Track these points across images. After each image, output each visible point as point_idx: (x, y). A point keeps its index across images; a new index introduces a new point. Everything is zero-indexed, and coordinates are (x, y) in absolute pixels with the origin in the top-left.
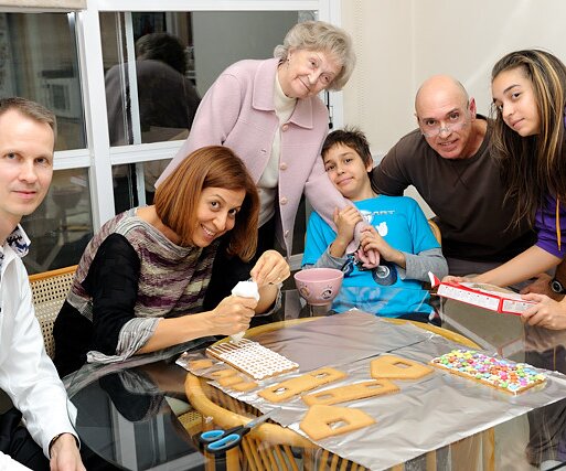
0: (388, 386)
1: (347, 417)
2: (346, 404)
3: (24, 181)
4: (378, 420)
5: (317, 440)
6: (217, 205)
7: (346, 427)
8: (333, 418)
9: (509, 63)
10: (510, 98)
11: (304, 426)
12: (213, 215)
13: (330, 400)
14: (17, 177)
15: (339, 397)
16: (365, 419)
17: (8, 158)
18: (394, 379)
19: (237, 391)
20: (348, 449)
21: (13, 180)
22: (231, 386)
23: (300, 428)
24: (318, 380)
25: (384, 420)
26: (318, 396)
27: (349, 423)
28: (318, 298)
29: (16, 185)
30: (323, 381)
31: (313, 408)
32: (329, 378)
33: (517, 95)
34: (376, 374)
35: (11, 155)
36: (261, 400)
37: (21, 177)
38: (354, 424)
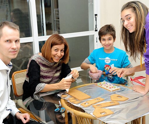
0: (116, 103)
1: (106, 111)
2: (105, 108)
3: (13, 48)
4: (114, 112)
5: (98, 118)
6: (57, 50)
7: (106, 114)
8: (102, 112)
9: (127, 6)
10: (127, 19)
11: (94, 114)
12: (56, 53)
13: (100, 106)
14: (11, 48)
15: (103, 106)
16: (110, 112)
17: (7, 42)
18: (118, 101)
19: (75, 103)
20: (107, 120)
21: (10, 49)
22: (73, 102)
23: (93, 114)
24: (97, 101)
25: (116, 112)
26: (97, 105)
27: (106, 113)
28: (95, 78)
29: (11, 50)
30: (98, 101)
31: (96, 109)
32: (99, 100)
33: (129, 18)
34: (112, 99)
35: (8, 41)
36: (81, 106)
37: (12, 47)
38: (108, 113)
